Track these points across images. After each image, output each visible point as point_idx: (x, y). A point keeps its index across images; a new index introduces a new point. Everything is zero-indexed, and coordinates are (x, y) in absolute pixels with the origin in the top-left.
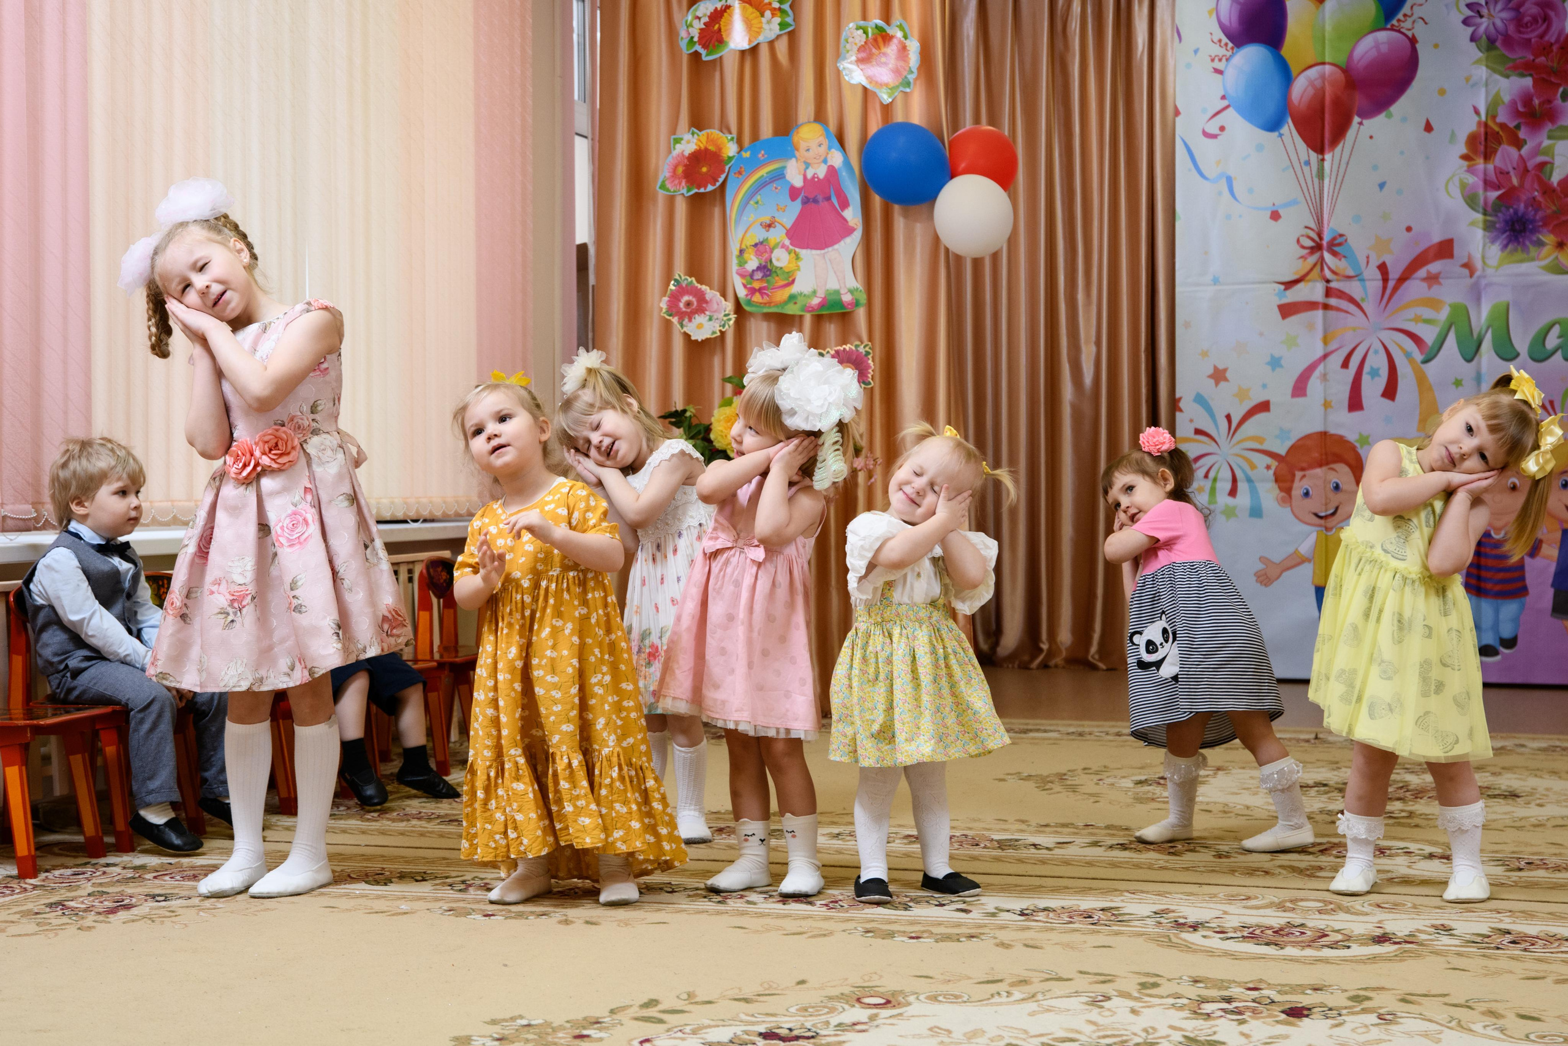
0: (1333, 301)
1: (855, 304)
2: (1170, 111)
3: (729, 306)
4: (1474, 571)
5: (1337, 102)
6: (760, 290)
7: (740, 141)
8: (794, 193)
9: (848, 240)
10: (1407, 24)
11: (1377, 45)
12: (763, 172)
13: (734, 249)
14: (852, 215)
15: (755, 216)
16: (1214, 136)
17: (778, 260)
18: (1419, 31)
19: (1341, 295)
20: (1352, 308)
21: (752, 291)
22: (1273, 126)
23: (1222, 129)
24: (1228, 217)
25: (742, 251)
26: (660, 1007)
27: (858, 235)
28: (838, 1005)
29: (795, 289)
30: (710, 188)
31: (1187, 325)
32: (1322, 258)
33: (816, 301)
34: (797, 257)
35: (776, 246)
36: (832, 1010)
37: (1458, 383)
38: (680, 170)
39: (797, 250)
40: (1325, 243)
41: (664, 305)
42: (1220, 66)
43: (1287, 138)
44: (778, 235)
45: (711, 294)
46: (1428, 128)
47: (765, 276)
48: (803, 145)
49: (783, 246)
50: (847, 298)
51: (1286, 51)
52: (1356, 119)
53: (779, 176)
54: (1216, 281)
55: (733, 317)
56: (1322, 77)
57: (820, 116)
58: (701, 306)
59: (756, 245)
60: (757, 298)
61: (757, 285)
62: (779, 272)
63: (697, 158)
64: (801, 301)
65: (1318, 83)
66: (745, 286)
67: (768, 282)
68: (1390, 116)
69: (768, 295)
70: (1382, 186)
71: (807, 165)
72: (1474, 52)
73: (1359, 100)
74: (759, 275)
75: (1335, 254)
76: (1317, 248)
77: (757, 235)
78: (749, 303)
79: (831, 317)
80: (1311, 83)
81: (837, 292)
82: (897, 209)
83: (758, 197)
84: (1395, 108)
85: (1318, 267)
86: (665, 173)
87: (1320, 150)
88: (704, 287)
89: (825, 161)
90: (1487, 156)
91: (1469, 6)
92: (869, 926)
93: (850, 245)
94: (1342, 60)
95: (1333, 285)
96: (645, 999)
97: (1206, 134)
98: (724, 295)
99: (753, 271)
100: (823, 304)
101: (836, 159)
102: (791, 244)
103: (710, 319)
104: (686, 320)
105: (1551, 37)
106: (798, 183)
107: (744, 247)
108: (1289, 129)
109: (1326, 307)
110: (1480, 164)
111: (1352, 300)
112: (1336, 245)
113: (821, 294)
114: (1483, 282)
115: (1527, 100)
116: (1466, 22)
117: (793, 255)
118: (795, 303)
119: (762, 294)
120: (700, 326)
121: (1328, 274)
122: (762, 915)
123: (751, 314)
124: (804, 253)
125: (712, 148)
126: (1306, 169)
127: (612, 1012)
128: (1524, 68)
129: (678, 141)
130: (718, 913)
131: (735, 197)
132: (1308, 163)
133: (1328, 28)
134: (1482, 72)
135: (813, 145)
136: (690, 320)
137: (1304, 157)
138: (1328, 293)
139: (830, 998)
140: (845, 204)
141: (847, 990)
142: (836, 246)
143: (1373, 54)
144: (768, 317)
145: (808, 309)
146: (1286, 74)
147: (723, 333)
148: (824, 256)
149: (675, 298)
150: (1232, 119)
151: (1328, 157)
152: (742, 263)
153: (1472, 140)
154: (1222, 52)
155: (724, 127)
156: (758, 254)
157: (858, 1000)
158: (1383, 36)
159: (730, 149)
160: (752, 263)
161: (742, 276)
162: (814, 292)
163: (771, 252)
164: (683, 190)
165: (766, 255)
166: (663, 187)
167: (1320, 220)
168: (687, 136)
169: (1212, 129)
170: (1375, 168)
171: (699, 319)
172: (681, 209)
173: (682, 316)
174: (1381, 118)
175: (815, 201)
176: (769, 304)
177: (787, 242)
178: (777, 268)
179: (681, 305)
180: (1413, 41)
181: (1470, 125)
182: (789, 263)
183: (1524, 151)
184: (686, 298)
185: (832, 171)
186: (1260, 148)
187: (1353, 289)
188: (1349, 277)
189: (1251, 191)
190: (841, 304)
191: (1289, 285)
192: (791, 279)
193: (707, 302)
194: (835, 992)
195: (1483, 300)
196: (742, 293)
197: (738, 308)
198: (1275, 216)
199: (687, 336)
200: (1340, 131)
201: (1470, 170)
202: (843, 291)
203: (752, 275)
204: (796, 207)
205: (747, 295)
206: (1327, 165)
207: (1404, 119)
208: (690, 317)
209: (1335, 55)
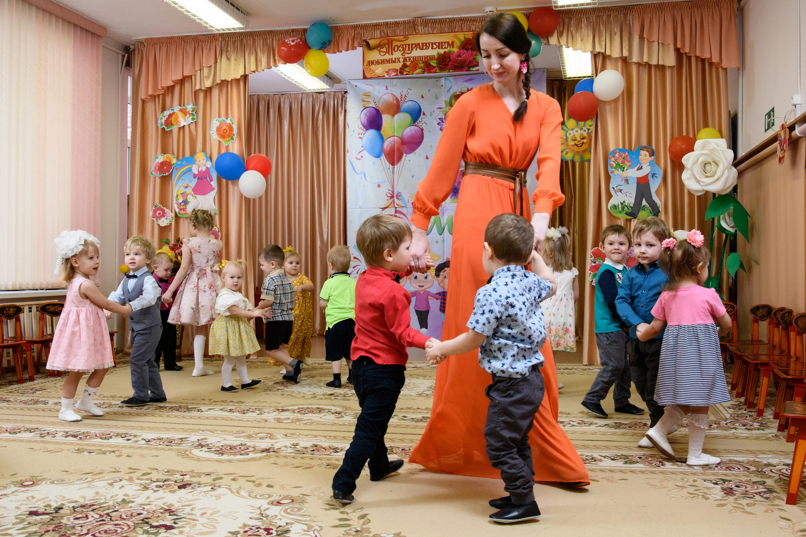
0: (398, 215)
1: (215, 213)
2: (346, 151)
3: (173, 215)
4: (442, 305)
5: (399, 149)
6: (183, 209)
7: (178, 159)
8: (195, 176)
9: (212, 192)
10: (420, 124)
11: (411, 131)
12: (185, 169)
13: (175, 195)
14: (214, 184)
15: (182, 184)
16: (360, 159)
17: (189, 199)
18: (424, 126)
19: (400, 213)
20: (403, 217)
21: (181, 209)
22: (378, 156)
23: (362, 157)
24: (364, 186)
25: (177, 196)
27: (216, 191)
30: (167, 174)
31: (351, 222)
32: (394, 200)
37: (437, 242)
38: (157, 168)
39: (195, 195)
40: (395, 195)
41: (151, 214)
42: (361, 136)
43: (382, 160)
44: (189, 190)
45: (167, 210)
46: (427, 158)
47: (185, 204)
48: (198, 160)
50: (212, 212)
51: (382, 132)
52: (405, 155)
53: (190, 170)
54: (360, 208)
55: (174, 218)
56: (394, 141)
57: (204, 150)
58: (163, 215)
59: (182, 194)
60: (182, 212)
61: (182, 207)
63: (163, 164)
65: (392, 143)
66: (178, 208)
67: (185, 206)
68: (415, 154)
69: (185, 211)
70: (413, 177)
71: (199, 166)
73: (405, 148)
74: (183, 204)
75: (398, 199)
76: (392, 197)
77: (183, 190)
78: (179, 213)
80: (390, 142)
82: (230, 182)
83: (183, 177)
84: (416, 151)
85: (392, 204)
86: (153, 169)
87: (393, 164)
88: (164, 208)
89: (205, 165)
91: (439, 119)
93: (213, 194)
94: (400, 135)
95: (397, 209)
97: (357, 159)
98: (171, 211)
101: (209, 164)
102: (194, 193)
103: (167, 219)
106: (196, 173)
107: (178, 194)
108: (383, 157)
109: (395, 216)
111: (403, 214)
112: (399, 196)
114: (445, 209)
116: (439, 124)
120: (163, 221)
121: (396, 206)
123: (180, 217)
124: (197, 196)
125: (168, 160)
126: (389, 171)
129: (157, 158)
131: (175, 177)
132: (389, 169)
133: (396, 125)
135: (201, 160)
137: (388, 167)
138: (396, 212)
140: (211, 180)
142: (209, 194)
143: (410, 133)
146: (382, 139)
147: (171, 224)
148: (204, 197)
149: (155, 212)
150: (365, 154)
151: (396, 167)
152: (177, 200)
154: (362, 132)
155: (173, 154)
156: (183, 197)
158: (413, 128)
159: (174, 161)
160: (181, 200)
161: (177, 204)
163: (187, 196)
164: (159, 175)
165: (185, 197)
166: (151, 173)
167: (393, 188)
168: (160, 156)
169: (359, 157)
170: (411, 171)
171: (163, 219)
172: (158, 181)
173: (157, 218)
174: (412, 154)
175: (202, 179)
177: (192, 193)
179: (157, 214)
180: (422, 130)
184: (158, 212)
185: (207, 169)
186: (374, 163)
187: (404, 210)
188: (403, 207)
189: (371, 177)
191: (384, 209)
193: (165, 213)
195: (445, 215)
196: (177, 210)
197: (176, 215)
198: (379, 186)
199: (159, 225)
200: (400, 158)
202: (211, 209)
203: (180, 204)
204: (196, 180)
205: (179, 211)
206: (395, 169)
207: (420, 155)
208: (160, 218)
209: (398, 133)
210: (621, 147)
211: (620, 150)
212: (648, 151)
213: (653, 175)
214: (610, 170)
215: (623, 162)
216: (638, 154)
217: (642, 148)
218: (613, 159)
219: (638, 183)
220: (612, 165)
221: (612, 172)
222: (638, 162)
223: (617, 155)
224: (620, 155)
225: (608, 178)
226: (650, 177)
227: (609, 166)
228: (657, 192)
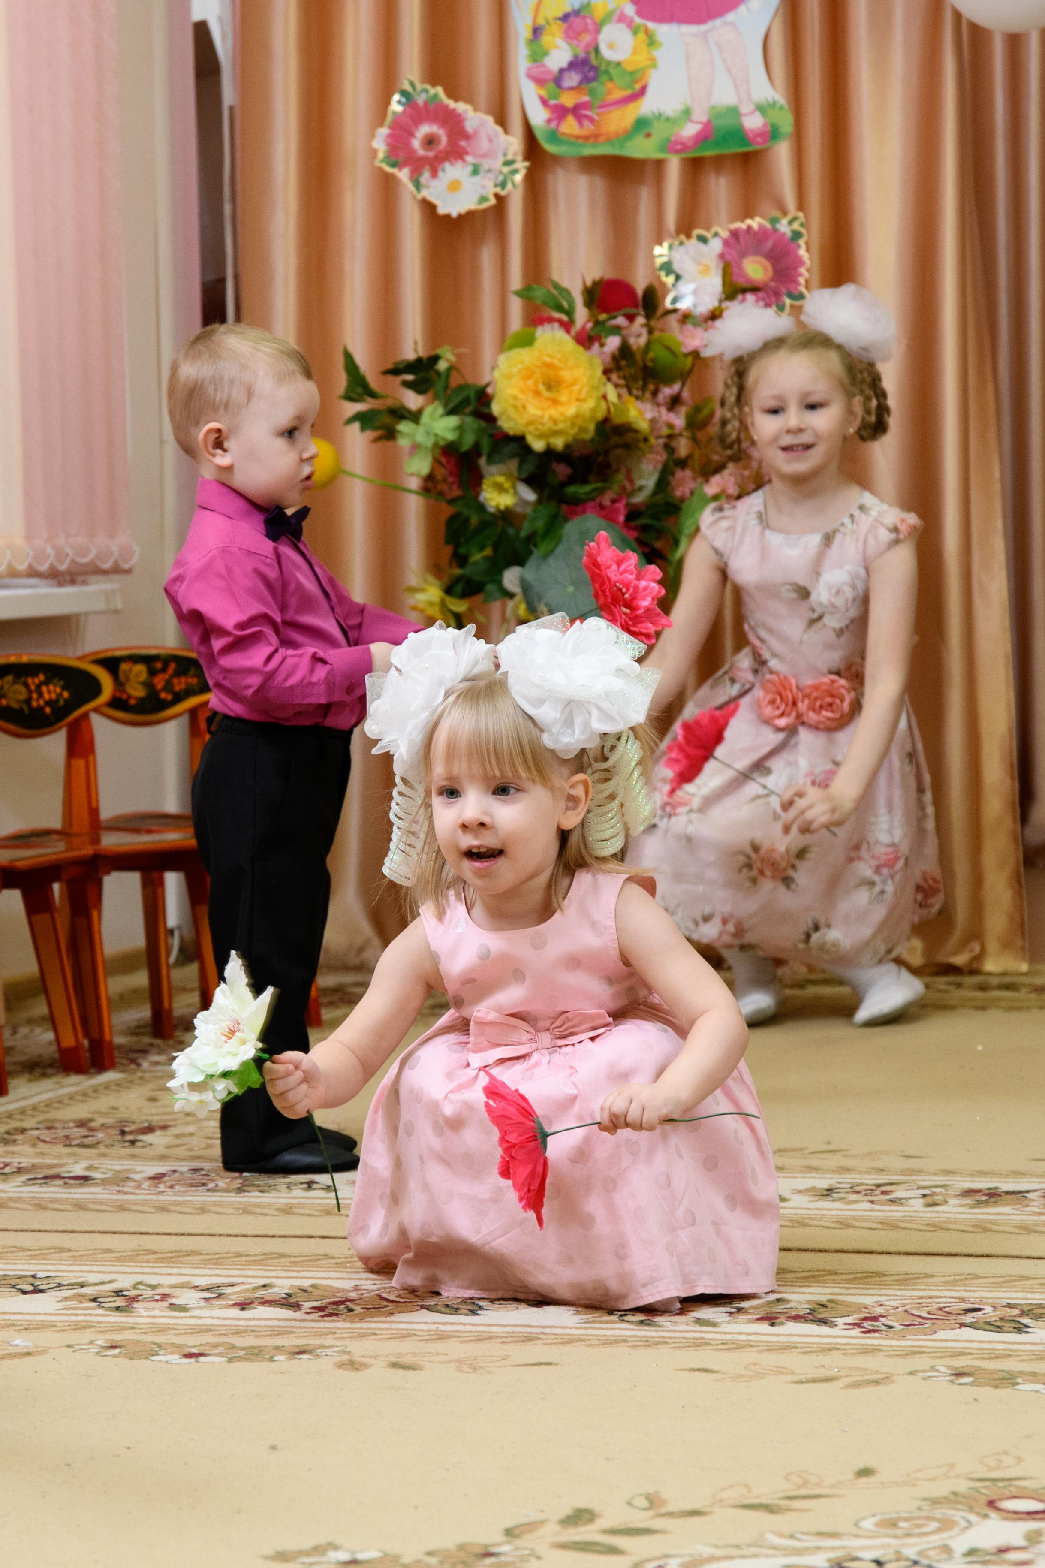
1: (771, 134)
3: (514, 144)
6: (577, 111)
13: (521, 26)
17: (611, 47)
21: (560, 112)
25: (537, 31)
26: (602, 1523)
28: (959, 1515)
29: (646, 106)
33: (690, 130)
34: (652, 41)
35: (608, 18)
36: (947, 1525)
39: (651, 25)
41: (380, 144)
45: (476, 120)
47: (586, 80)
49: (622, 19)
50: (753, 122)
55: (522, 166)
58: (456, 144)
59: (565, 18)
60: (570, 125)
61: (568, 100)
62: (613, 72)
64: (660, 132)
66: (544, 102)
67: (592, 93)
69: (591, 120)
74: (572, 79)
78: (554, 136)
79: (719, 162)
81: (734, 111)
88: (461, 107)
92: (960, 1363)
96: (566, 1510)
98: (502, 120)
99: (562, 71)
100: (705, 135)
102: (639, 13)
103: (475, 171)
104: (426, 174)
107: (541, 21)
113: (701, 115)
117: (642, 36)
118: (648, 135)
119: (580, 118)
120: (454, 186)
122: (739, 1346)
123: (556, 159)
124: (664, 31)
127: (510, 1533)
130: (648, 1343)
136: (434, 174)
139: (935, 1502)
141: (962, 1486)
142: (731, 17)
144: (590, 164)
145: (677, 146)
147: (501, 200)
148: (705, 36)
149: (402, 129)
152: (538, 55)
156: (571, 35)
157: (991, 1504)
160: (560, 55)
161: (540, 81)
162: (687, 113)
163: (598, 29)
165: (586, 38)
171: (452, 171)
173: (417, 165)
176: (594, 137)
177: (630, 10)
178: (609, 63)
179: (416, 143)
182: (635, 52)
184: (425, 129)
190: (739, 133)
192: (638, 87)
193: (467, 137)
194: (941, 1489)
196: (539, 117)
197: (533, 147)
199: (428, 207)
202: (744, 109)
203: (558, 79)
205: (549, 121)
208: (434, 167)
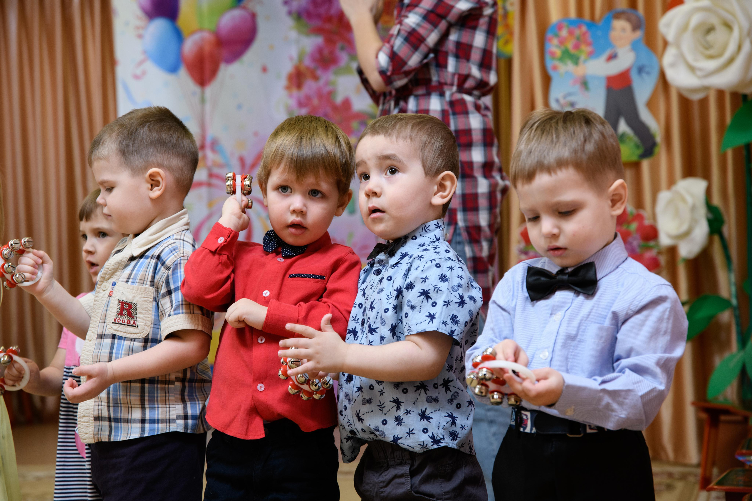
0: (212, 181)
2: (114, 63)
5: (212, 55)
10: (251, 5)
11: (233, 19)
16: (140, 78)
18: (259, 10)
19: (218, 177)
22: (173, 70)
23: (144, 73)
32: (205, 153)
40: (208, 143)
42: (142, 32)
43: (182, 77)
46: (264, 70)
51: (180, 22)
52: (222, 65)
56: (203, 38)
65: (199, 42)
68: (242, 63)
70: (239, 107)
72: (289, 22)
73: (223, 53)
75: (213, 151)
80: (195, 43)
84: (244, 58)
87: (202, 85)
90: (299, 86)
94: (213, 27)
95: (213, 170)
97: (135, 77)
105: (333, 11)
108: (183, 71)
109: (208, 183)
110: (295, 92)
112: (214, 144)
115: (320, 50)
116: (286, 3)
126: (194, 97)
128: (318, 31)
132: (195, 93)
133: (205, 9)
134: (293, 34)
137: (193, 90)
138: (211, 175)
143: (231, 23)
146: (180, 37)
150: (150, 66)
151: (207, 89)
153: (290, 78)
154: (142, 23)
158: (235, 12)
169: (138, 72)
170: (235, 95)
174: (237, 64)
180: (254, 16)
181: (288, 68)
183: (321, 82)
186: (167, 84)
200: (214, 72)
201: (291, 96)
206: (206, 94)
207: (250, 64)
209: (209, 24)
210: (573, 13)
211: (571, 22)
212: (629, 20)
213: (641, 70)
214: (550, 63)
215: (577, 47)
216: (608, 28)
217: (618, 16)
218: (555, 41)
219: (609, 89)
220: (553, 54)
221: (555, 68)
222: (609, 44)
223: (564, 33)
224: (571, 33)
225: (547, 80)
226: (634, 76)
227: (548, 58)
228: (651, 104)
